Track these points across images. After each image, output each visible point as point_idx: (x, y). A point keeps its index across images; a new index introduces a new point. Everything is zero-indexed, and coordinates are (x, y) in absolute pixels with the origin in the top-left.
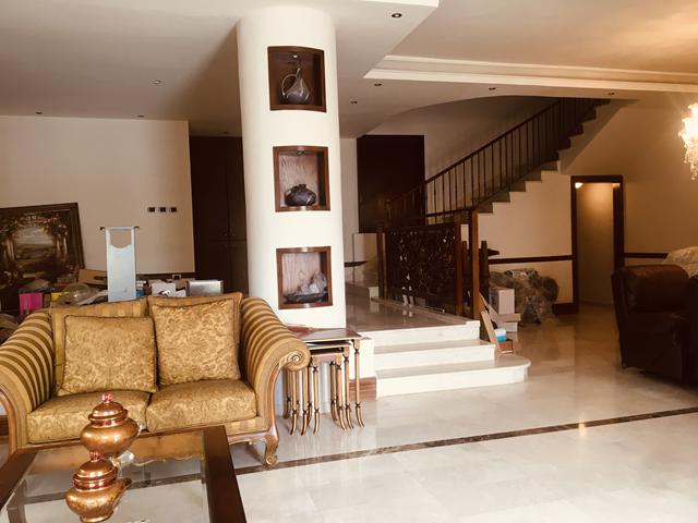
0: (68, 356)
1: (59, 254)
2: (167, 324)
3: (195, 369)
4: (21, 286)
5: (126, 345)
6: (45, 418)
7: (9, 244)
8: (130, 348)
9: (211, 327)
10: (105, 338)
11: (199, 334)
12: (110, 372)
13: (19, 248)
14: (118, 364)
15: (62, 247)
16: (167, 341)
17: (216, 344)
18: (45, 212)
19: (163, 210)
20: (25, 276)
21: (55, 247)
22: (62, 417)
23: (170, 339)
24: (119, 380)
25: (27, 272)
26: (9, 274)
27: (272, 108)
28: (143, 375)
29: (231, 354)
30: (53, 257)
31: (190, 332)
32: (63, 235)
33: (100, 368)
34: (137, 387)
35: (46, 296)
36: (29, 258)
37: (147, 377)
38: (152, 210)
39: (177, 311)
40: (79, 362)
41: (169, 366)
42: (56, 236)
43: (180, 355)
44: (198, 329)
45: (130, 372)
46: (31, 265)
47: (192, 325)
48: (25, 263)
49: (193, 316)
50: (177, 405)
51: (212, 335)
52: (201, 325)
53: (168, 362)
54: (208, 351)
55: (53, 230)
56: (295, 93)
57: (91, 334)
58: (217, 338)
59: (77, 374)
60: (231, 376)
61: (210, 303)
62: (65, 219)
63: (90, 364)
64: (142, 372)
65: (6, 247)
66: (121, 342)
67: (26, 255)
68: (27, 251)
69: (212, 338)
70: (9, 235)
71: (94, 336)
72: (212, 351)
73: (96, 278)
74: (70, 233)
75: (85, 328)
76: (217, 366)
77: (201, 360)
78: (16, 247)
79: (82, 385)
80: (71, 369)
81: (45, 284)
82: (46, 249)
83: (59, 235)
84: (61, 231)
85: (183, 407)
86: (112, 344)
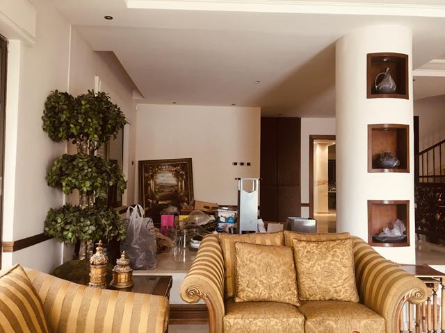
0: (240, 272)
1: (180, 190)
2: (305, 253)
3: (327, 291)
4: (161, 209)
5: (278, 268)
6: (236, 321)
7: (152, 182)
8: (280, 270)
9: (339, 260)
10: (264, 261)
11: (330, 264)
12: (270, 288)
13: (157, 185)
14: (274, 282)
15: (181, 186)
16: (305, 268)
17: (342, 273)
18: (173, 163)
19: (242, 164)
20: (160, 203)
21: (177, 185)
22: (247, 321)
23: (308, 266)
24: (276, 294)
25: (161, 200)
26: (151, 201)
27: (368, 97)
28: (291, 292)
29: (352, 281)
30: (176, 191)
31: (323, 261)
32: (182, 178)
33: (263, 283)
34: (287, 301)
35: (176, 217)
36: (162, 192)
37: (293, 293)
38: (235, 164)
39: (312, 245)
40: (248, 278)
41: (307, 286)
42: (178, 178)
43: (315, 279)
44: (328, 261)
45: (283, 288)
46: (163, 196)
47: (324, 256)
48: (160, 194)
49: (324, 250)
50: (328, 322)
51: (339, 266)
52: (330, 258)
53: (306, 282)
54: (336, 278)
55: (177, 175)
56: (387, 86)
57: (255, 257)
58: (343, 269)
59: (247, 286)
60: (353, 300)
61: (334, 240)
62: (184, 168)
63: (256, 280)
64: (290, 290)
65: (150, 184)
66: (274, 265)
67: (161, 190)
68: (162, 187)
69: (339, 269)
70: (152, 177)
71: (256, 258)
72: (339, 278)
73: (205, 207)
74: (187, 177)
75: (250, 252)
76: (343, 290)
77: (331, 285)
78: (155, 184)
79: (252, 295)
80: (243, 283)
81: (174, 210)
82: (173, 186)
83: (180, 178)
84: (182, 175)
85: (332, 324)
86: (268, 265)
